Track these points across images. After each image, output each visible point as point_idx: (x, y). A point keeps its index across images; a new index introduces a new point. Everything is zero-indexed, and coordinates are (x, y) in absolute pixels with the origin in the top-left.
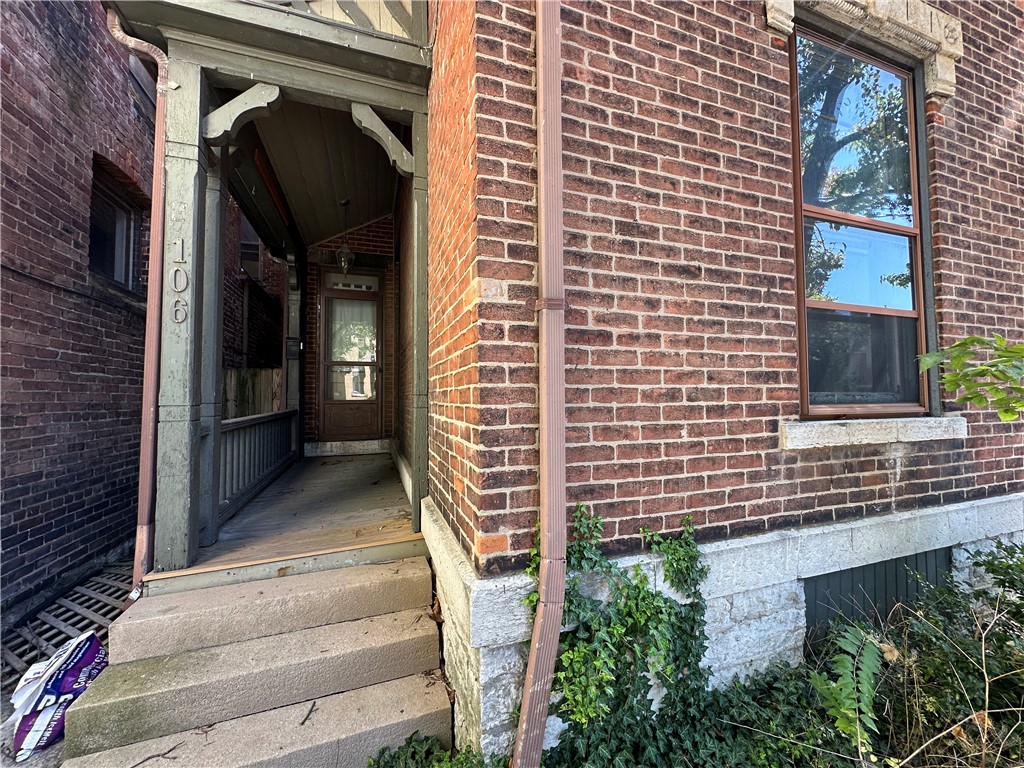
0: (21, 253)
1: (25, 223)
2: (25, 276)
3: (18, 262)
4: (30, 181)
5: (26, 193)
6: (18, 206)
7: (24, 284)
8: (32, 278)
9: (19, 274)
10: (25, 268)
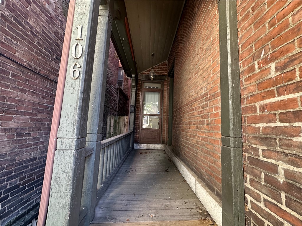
0: (35, 63)
1: (39, 51)
2: (36, 73)
3: (33, 66)
4: (43, 35)
5: (40, 40)
6: (35, 44)
7: (35, 76)
8: (40, 75)
9: (33, 71)
10: (37, 70)
